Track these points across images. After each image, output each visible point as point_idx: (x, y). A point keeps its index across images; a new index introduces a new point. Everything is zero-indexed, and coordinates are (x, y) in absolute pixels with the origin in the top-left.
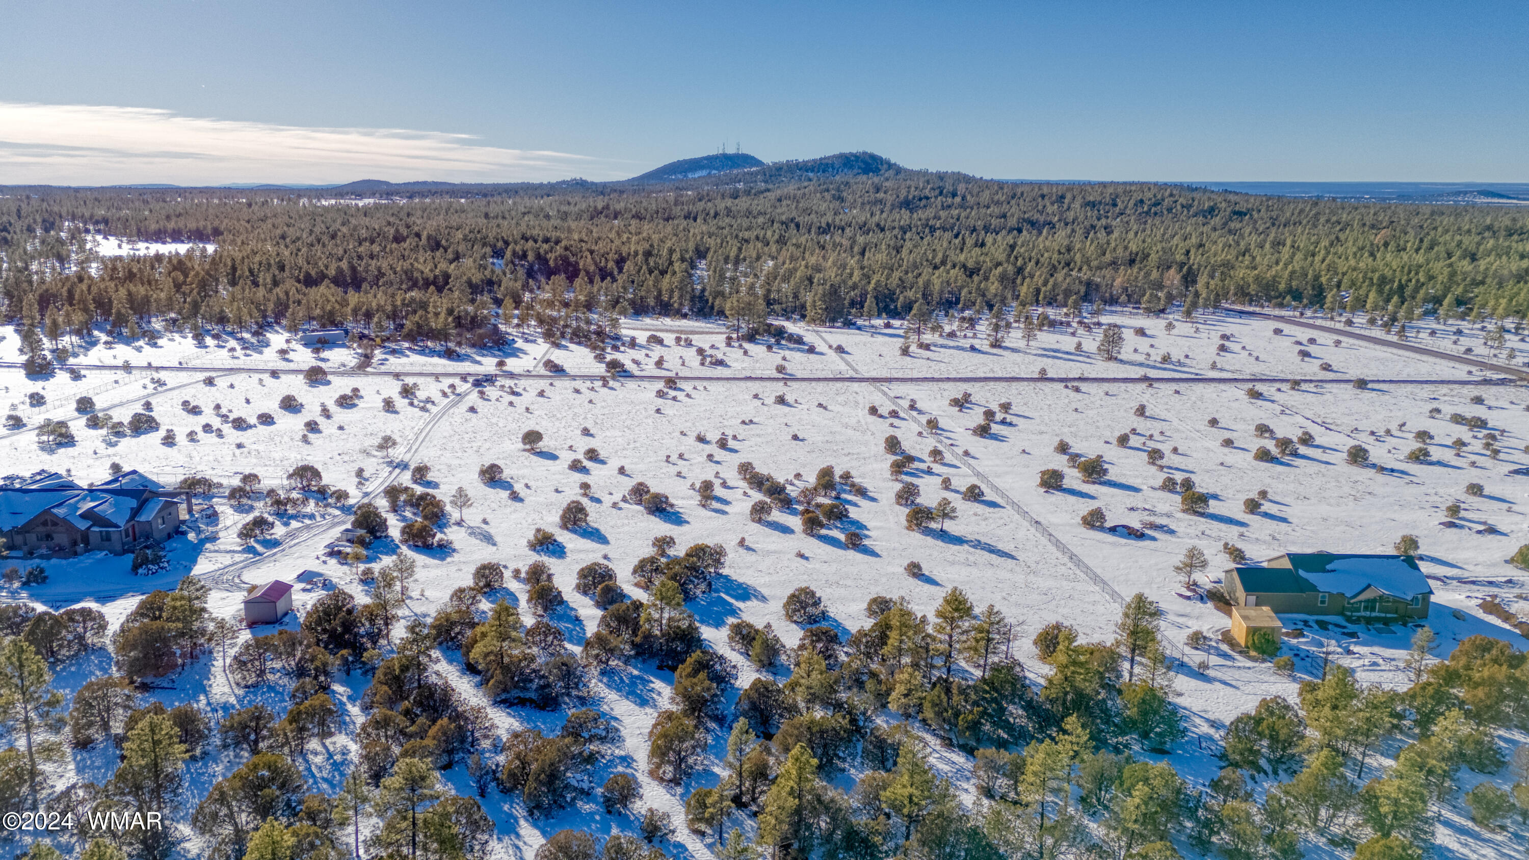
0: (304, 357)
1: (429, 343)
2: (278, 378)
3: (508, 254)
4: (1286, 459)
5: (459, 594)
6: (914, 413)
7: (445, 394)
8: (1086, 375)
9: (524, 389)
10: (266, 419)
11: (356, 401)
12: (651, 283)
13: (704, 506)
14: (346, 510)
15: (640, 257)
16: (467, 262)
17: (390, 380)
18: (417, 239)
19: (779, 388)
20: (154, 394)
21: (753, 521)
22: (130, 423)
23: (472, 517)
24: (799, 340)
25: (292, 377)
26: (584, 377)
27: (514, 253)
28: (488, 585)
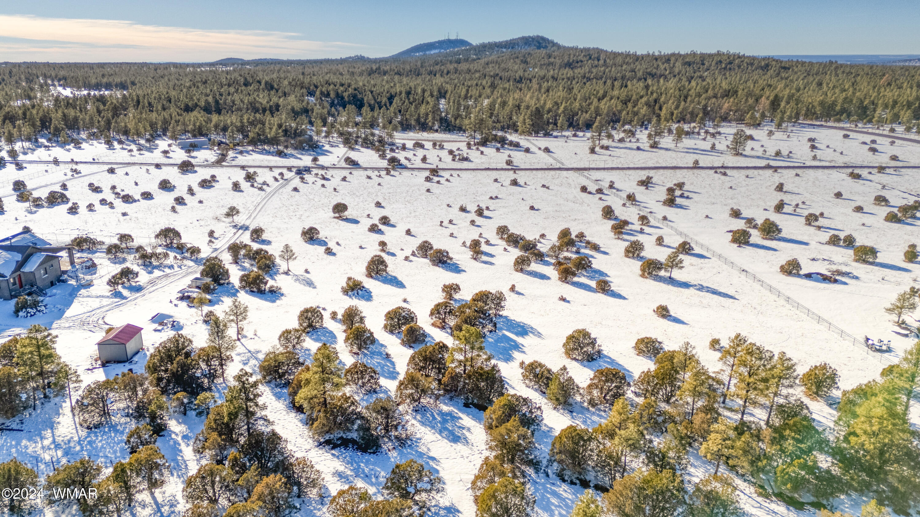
0: (180, 155)
1: (266, 147)
2: (161, 168)
3: (318, 93)
4: (909, 221)
5: (286, 335)
6: (614, 191)
7: (276, 180)
8: (725, 165)
9: (332, 176)
10: (147, 196)
11: (213, 184)
12: (413, 109)
13: (475, 259)
14: (197, 261)
15: (403, 95)
16: (292, 98)
17: (238, 170)
18: (258, 84)
19: (511, 175)
20: (70, 179)
21: (517, 270)
22: (48, 198)
23: (297, 267)
24: (517, 145)
25: (170, 168)
26: (373, 169)
27: (322, 93)
28: (310, 325)
